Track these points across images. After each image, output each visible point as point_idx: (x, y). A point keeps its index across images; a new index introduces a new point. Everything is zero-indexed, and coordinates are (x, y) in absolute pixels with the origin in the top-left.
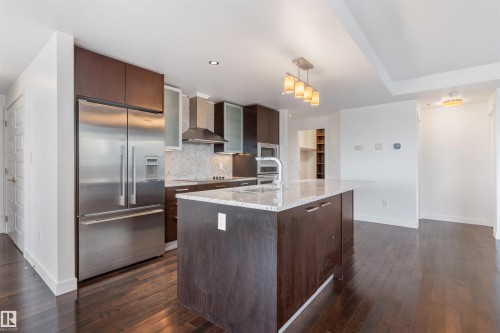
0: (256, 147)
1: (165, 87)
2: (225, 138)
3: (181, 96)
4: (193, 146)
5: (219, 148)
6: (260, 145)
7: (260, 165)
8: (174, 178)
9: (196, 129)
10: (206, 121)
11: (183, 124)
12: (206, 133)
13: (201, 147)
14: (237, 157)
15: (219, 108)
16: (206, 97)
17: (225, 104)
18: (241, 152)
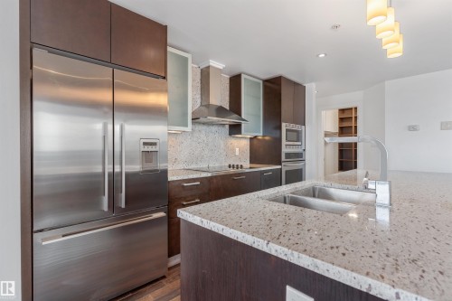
0: (280, 128)
1: (169, 49)
2: (243, 116)
3: (190, 65)
4: (204, 127)
5: (235, 129)
6: (284, 126)
7: (285, 150)
8: (181, 166)
9: (208, 106)
10: (220, 97)
11: (193, 101)
12: (220, 111)
13: (214, 128)
14: (255, 141)
15: (235, 82)
16: (220, 66)
17: (243, 76)
18: (260, 134)
